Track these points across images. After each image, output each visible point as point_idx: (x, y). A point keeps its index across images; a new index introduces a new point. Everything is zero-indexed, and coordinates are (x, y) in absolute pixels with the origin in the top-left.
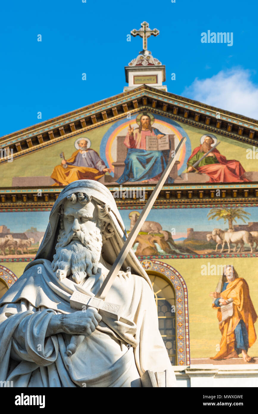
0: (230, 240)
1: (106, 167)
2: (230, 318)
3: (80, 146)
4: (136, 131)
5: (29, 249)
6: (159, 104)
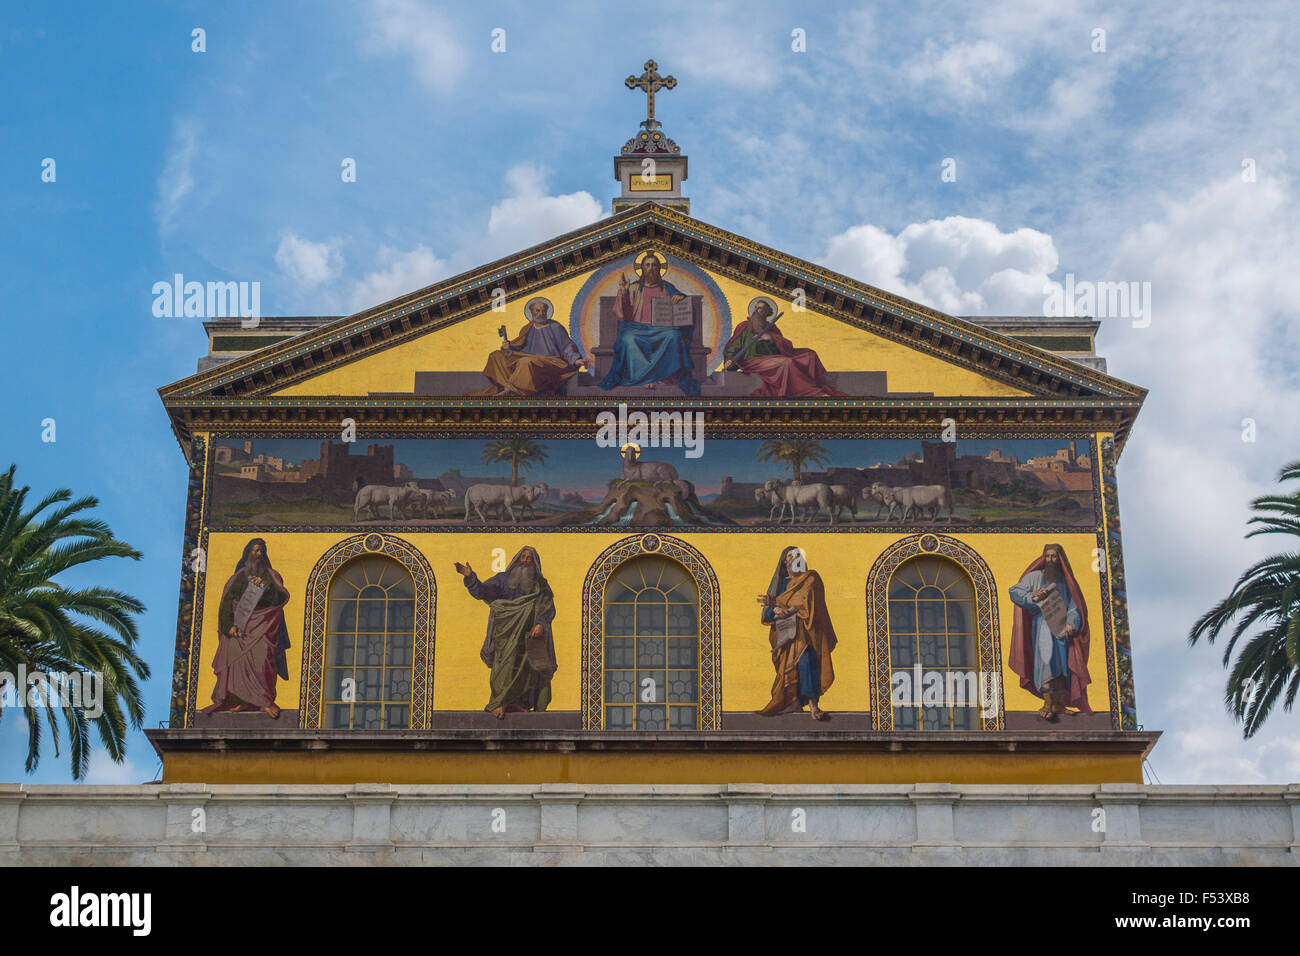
0: (795, 500)
1: (581, 358)
2: (790, 642)
3: (534, 315)
4: (633, 288)
5: (446, 509)
6: (676, 238)
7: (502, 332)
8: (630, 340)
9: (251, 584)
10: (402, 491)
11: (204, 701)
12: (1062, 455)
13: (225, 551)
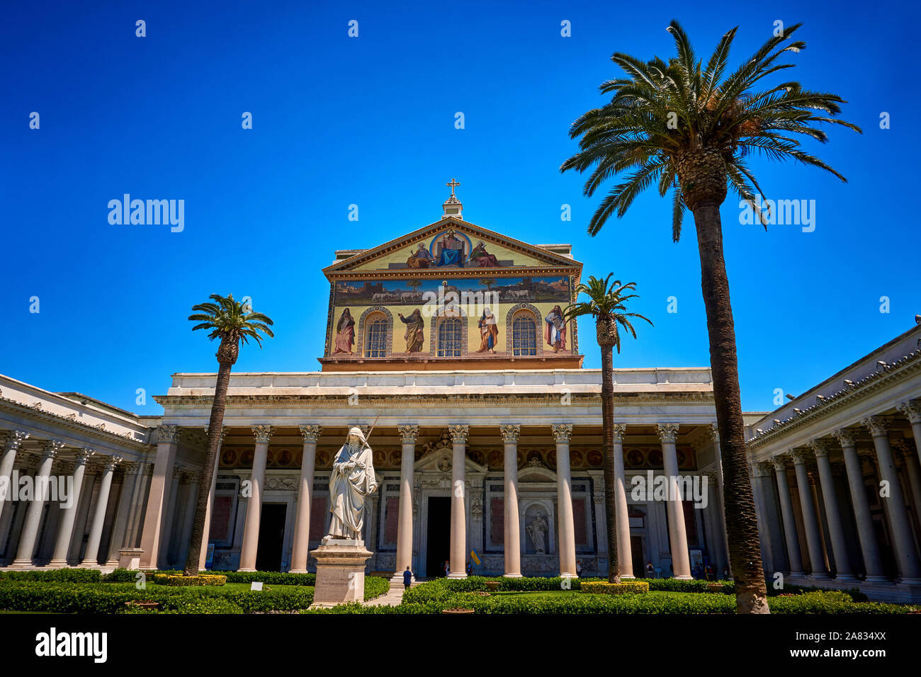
1: (432, 258)
3: (420, 247)
4: (447, 240)
5: (396, 299)
6: (458, 226)
7: (412, 252)
8: (445, 253)
9: (346, 321)
10: (385, 295)
11: (333, 351)
12: (560, 281)
13: (339, 311)
